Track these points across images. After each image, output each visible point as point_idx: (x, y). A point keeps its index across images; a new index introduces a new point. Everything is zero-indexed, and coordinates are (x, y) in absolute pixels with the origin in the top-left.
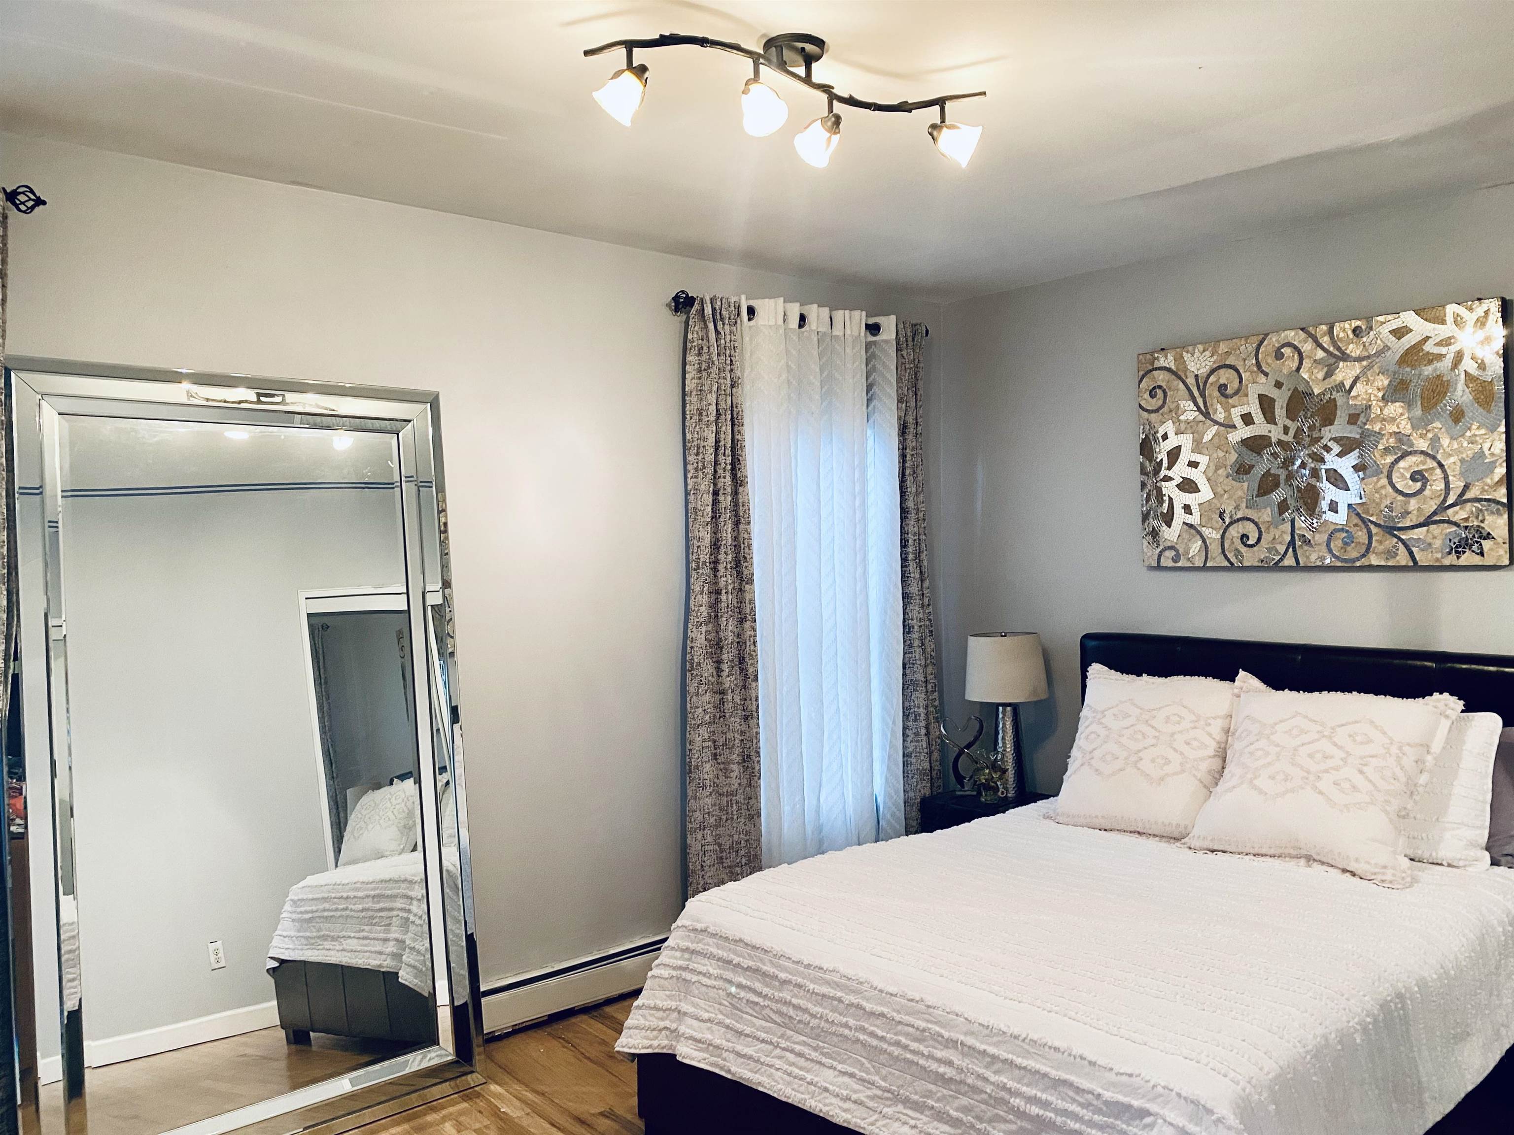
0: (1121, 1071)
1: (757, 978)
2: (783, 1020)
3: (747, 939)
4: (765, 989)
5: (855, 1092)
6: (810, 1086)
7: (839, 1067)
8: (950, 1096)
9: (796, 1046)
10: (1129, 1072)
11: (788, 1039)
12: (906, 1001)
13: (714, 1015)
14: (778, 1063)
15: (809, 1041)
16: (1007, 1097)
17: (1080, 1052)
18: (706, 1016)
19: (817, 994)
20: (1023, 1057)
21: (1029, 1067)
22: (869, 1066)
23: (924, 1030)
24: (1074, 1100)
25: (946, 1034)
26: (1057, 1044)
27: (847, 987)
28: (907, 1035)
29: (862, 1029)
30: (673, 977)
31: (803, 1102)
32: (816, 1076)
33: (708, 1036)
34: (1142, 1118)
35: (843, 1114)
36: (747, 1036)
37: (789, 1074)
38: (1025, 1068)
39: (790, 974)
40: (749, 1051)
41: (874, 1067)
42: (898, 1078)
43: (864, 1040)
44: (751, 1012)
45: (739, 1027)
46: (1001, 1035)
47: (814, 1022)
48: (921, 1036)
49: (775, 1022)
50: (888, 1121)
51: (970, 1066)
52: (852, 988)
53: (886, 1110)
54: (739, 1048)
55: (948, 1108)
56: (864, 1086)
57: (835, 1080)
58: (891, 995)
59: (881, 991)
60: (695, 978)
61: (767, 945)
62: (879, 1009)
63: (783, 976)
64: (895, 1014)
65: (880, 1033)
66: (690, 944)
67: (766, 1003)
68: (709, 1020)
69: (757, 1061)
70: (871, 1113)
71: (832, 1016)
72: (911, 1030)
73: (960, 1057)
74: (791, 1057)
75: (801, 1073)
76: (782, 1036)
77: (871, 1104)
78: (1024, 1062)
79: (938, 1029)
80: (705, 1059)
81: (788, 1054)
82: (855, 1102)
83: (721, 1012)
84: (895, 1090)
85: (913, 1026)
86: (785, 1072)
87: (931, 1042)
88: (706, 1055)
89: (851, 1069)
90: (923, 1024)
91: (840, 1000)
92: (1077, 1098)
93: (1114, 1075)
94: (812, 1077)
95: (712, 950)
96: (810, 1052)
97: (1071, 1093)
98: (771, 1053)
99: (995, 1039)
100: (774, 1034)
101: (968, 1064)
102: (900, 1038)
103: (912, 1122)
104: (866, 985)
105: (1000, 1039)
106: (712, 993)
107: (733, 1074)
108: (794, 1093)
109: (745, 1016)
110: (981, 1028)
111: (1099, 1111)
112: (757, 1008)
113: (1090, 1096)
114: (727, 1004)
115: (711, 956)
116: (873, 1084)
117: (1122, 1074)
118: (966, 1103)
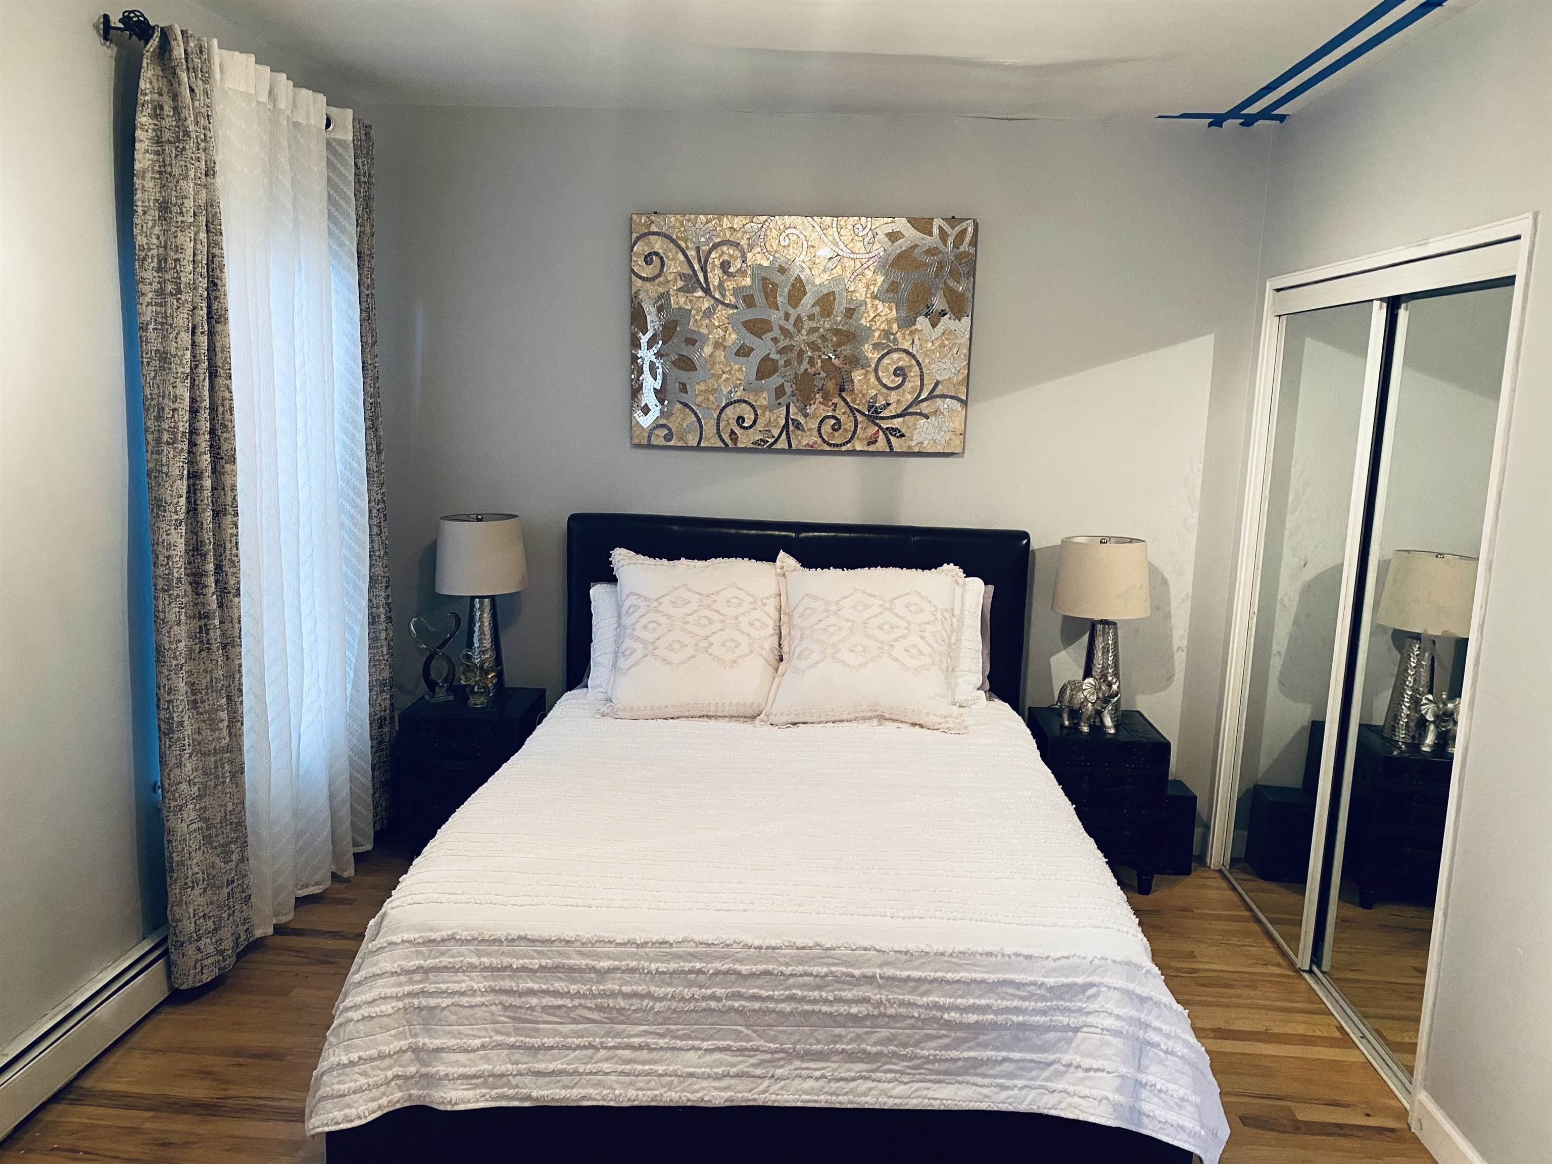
0: (1059, 956)
1: (559, 977)
2: (606, 1015)
3: (532, 933)
4: (573, 987)
5: (733, 1065)
6: (662, 1078)
7: (705, 1045)
8: (867, 1033)
9: (632, 1040)
10: (1066, 955)
11: (618, 1034)
12: (795, 951)
13: (488, 1039)
14: (607, 1067)
15: (653, 1028)
16: (939, 1014)
17: (1015, 950)
18: (477, 1042)
19: (663, 973)
20: (956, 971)
21: (963, 979)
22: (749, 1032)
23: (826, 975)
24: (1014, 996)
25: (857, 973)
26: (988, 949)
27: (708, 955)
28: (802, 986)
29: (738, 996)
30: (399, 1009)
31: (658, 1099)
32: (668, 1065)
33: (485, 1067)
34: (1084, 992)
35: (723, 1094)
36: (551, 1048)
37: (627, 1074)
38: (958, 981)
39: (615, 959)
40: (558, 1065)
41: (755, 1032)
42: (792, 1033)
43: (741, 1006)
44: (552, 1018)
45: (536, 1041)
46: (924, 956)
47: (658, 1006)
48: (822, 982)
49: (593, 1021)
50: (783, 1083)
51: (890, 996)
52: (716, 954)
53: (779, 1072)
54: (541, 1066)
55: (863, 1046)
56: (744, 1056)
57: (701, 1061)
58: (774, 948)
59: (760, 948)
60: (445, 1002)
61: (569, 934)
62: (761, 967)
63: (605, 964)
64: (784, 968)
65: (764, 993)
66: (422, 962)
67: (576, 1002)
68: (483, 1047)
69: (575, 1073)
70: (759, 1081)
71: (687, 993)
72: (807, 979)
73: (876, 991)
74: (627, 1054)
75: (647, 1067)
76: (607, 1035)
77: (759, 1072)
78: (957, 976)
79: (844, 969)
80: (484, 1096)
81: (620, 1052)
82: (737, 1076)
83: (497, 1032)
84: (789, 1048)
85: (811, 975)
86: (622, 1073)
87: (837, 986)
88: (484, 1091)
89: (722, 1042)
90: (824, 970)
91: (700, 972)
92: (1019, 993)
93: (1052, 962)
94: (664, 1067)
95: (469, 960)
96: (655, 1040)
97: (1011, 991)
98: (591, 1058)
99: (917, 963)
100: (595, 1035)
101: (887, 996)
102: (794, 991)
103: (818, 1074)
104: (735, 946)
105: (924, 960)
106: (480, 1012)
107: (537, 1099)
108: (640, 1093)
109: (541, 1026)
110: (899, 955)
111: (1043, 998)
112: (561, 1012)
113: (1032, 987)
114: (506, 1020)
115: (472, 967)
116: (757, 1050)
117: (1058, 959)
118: (888, 1034)
